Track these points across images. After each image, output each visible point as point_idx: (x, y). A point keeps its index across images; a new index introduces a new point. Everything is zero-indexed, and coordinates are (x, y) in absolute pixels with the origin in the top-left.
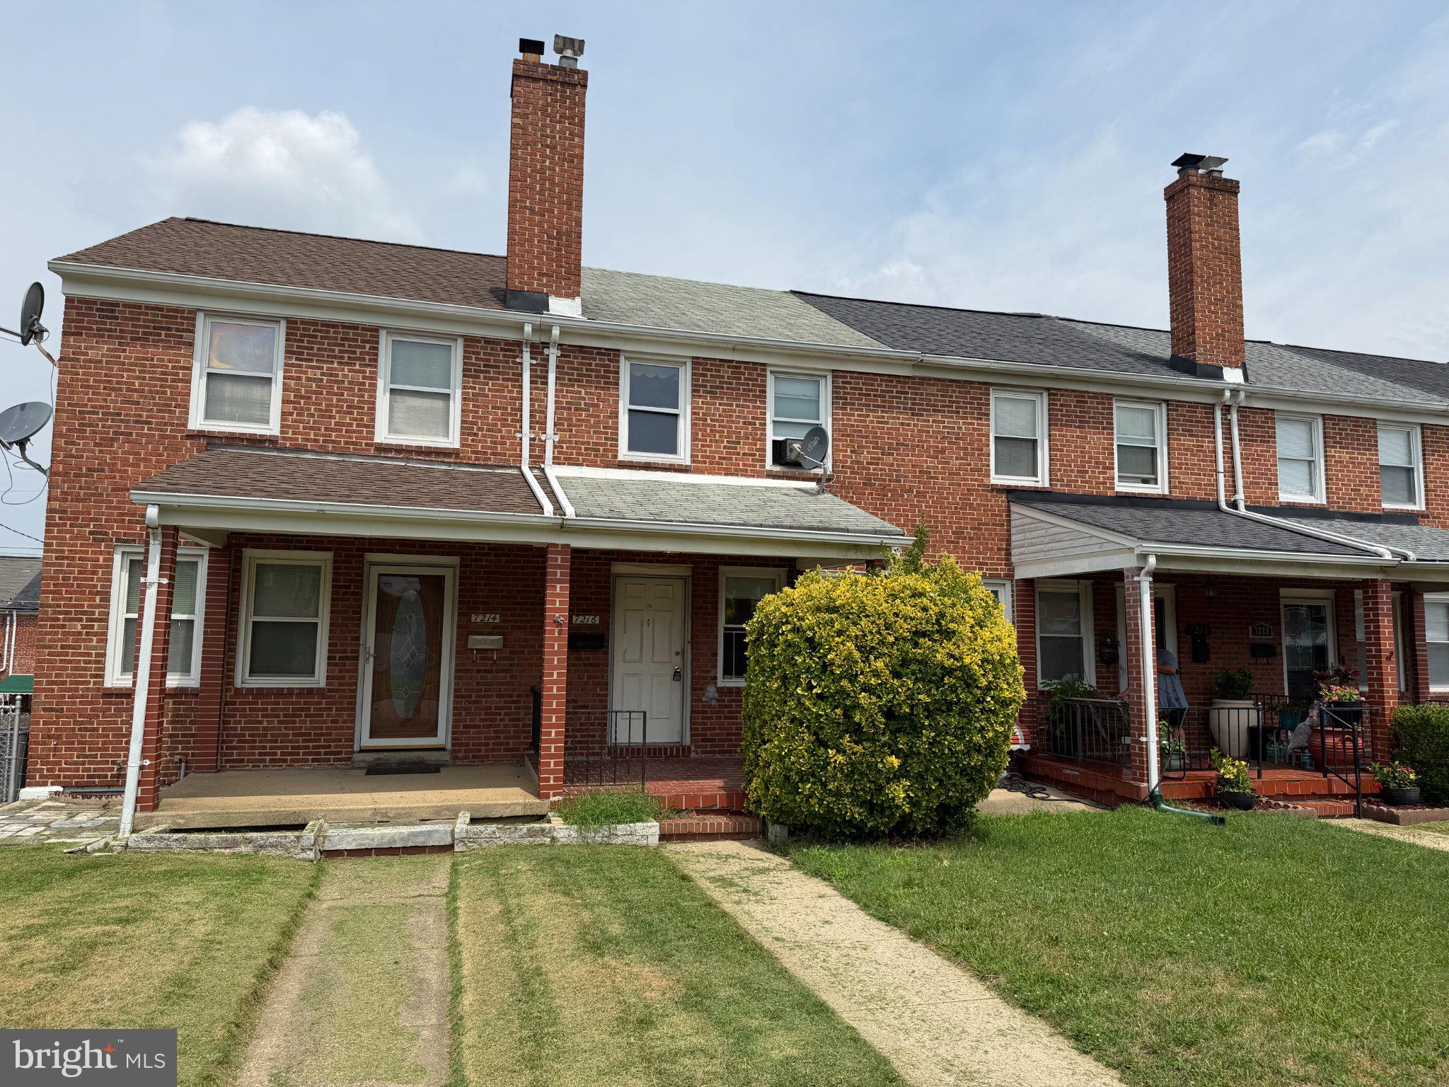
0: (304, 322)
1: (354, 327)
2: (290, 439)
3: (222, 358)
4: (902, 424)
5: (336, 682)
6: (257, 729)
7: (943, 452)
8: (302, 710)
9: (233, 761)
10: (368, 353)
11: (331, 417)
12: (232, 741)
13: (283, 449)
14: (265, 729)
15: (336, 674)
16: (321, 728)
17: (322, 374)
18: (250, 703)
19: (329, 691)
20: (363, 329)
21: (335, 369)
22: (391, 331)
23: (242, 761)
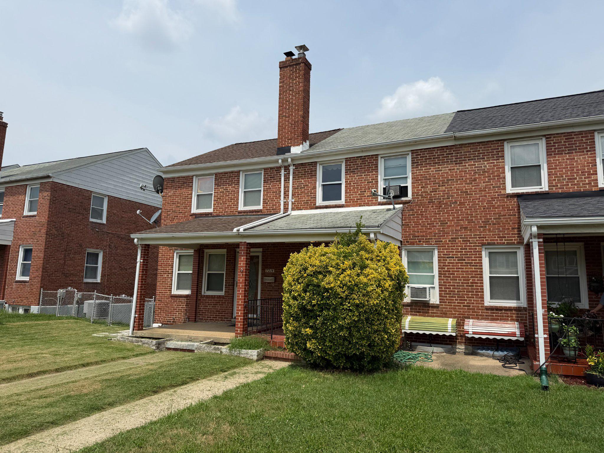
0: (219, 174)
1: (232, 172)
2: (216, 212)
3: (201, 190)
4: (450, 170)
5: (227, 293)
6: (206, 309)
7: (475, 180)
8: (218, 303)
9: (201, 319)
10: (236, 180)
11: (226, 204)
12: (200, 312)
13: (214, 216)
14: (208, 309)
15: (227, 291)
16: (223, 309)
17: (224, 190)
18: (205, 300)
19: (225, 296)
20: (235, 172)
21: (227, 187)
22: (244, 171)
23: (202, 319)
